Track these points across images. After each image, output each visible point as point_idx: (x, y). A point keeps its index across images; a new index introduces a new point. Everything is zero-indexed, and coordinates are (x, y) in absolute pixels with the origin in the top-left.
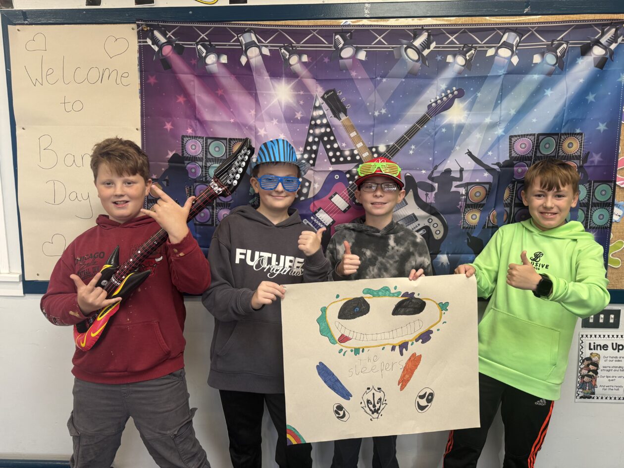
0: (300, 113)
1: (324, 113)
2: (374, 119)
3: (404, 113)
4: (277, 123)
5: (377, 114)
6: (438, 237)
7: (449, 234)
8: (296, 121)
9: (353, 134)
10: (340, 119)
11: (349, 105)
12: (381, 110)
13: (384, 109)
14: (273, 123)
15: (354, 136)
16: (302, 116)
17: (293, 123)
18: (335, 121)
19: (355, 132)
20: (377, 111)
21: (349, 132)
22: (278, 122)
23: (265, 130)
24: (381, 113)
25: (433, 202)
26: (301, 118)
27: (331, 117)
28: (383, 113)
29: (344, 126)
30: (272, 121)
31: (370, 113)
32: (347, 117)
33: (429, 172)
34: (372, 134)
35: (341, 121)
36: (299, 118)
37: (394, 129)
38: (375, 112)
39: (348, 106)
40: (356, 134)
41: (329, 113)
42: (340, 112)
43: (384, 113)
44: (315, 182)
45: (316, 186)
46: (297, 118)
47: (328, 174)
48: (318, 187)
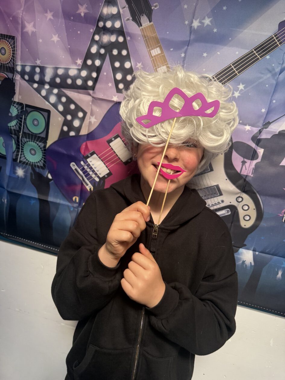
0: (85, 6)
1: (119, 12)
2: (191, 33)
3: (238, 30)
4: (52, 18)
5: (196, 24)
6: (246, 224)
7: (263, 224)
8: (77, 18)
9: (156, 52)
10: (140, 25)
11: (157, 4)
12: (204, 19)
13: (209, 18)
14: (46, 17)
15: (157, 55)
16: (86, 11)
17: (73, 20)
18: (132, 27)
19: (158, 49)
20: (198, 20)
21: (150, 47)
22: (53, 16)
23: (34, 26)
24: (203, 24)
25: (250, 175)
26: (85, 14)
27: (128, 19)
28: (205, 25)
29: (144, 36)
30: (46, 14)
31: (187, 22)
32: (151, 23)
33: (256, 130)
34: (183, 55)
35: (141, 28)
36: (82, 14)
37: (219, 53)
38: (194, 21)
39: (156, 6)
40: (159, 52)
41: (126, 13)
42: (142, 13)
43: (208, 25)
44: (92, 114)
45: (93, 120)
46: (80, 14)
47: (111, 105)
48: (94, 122)
